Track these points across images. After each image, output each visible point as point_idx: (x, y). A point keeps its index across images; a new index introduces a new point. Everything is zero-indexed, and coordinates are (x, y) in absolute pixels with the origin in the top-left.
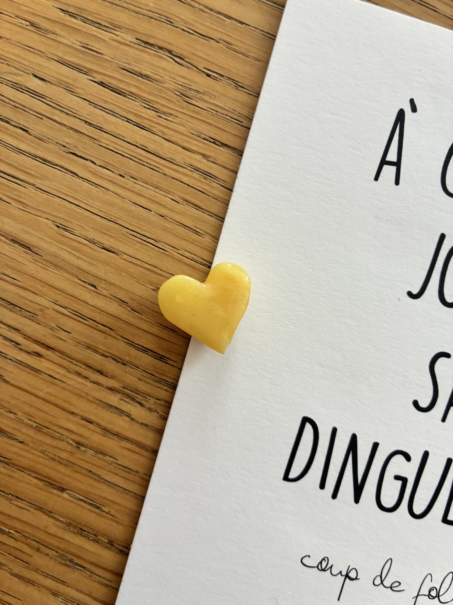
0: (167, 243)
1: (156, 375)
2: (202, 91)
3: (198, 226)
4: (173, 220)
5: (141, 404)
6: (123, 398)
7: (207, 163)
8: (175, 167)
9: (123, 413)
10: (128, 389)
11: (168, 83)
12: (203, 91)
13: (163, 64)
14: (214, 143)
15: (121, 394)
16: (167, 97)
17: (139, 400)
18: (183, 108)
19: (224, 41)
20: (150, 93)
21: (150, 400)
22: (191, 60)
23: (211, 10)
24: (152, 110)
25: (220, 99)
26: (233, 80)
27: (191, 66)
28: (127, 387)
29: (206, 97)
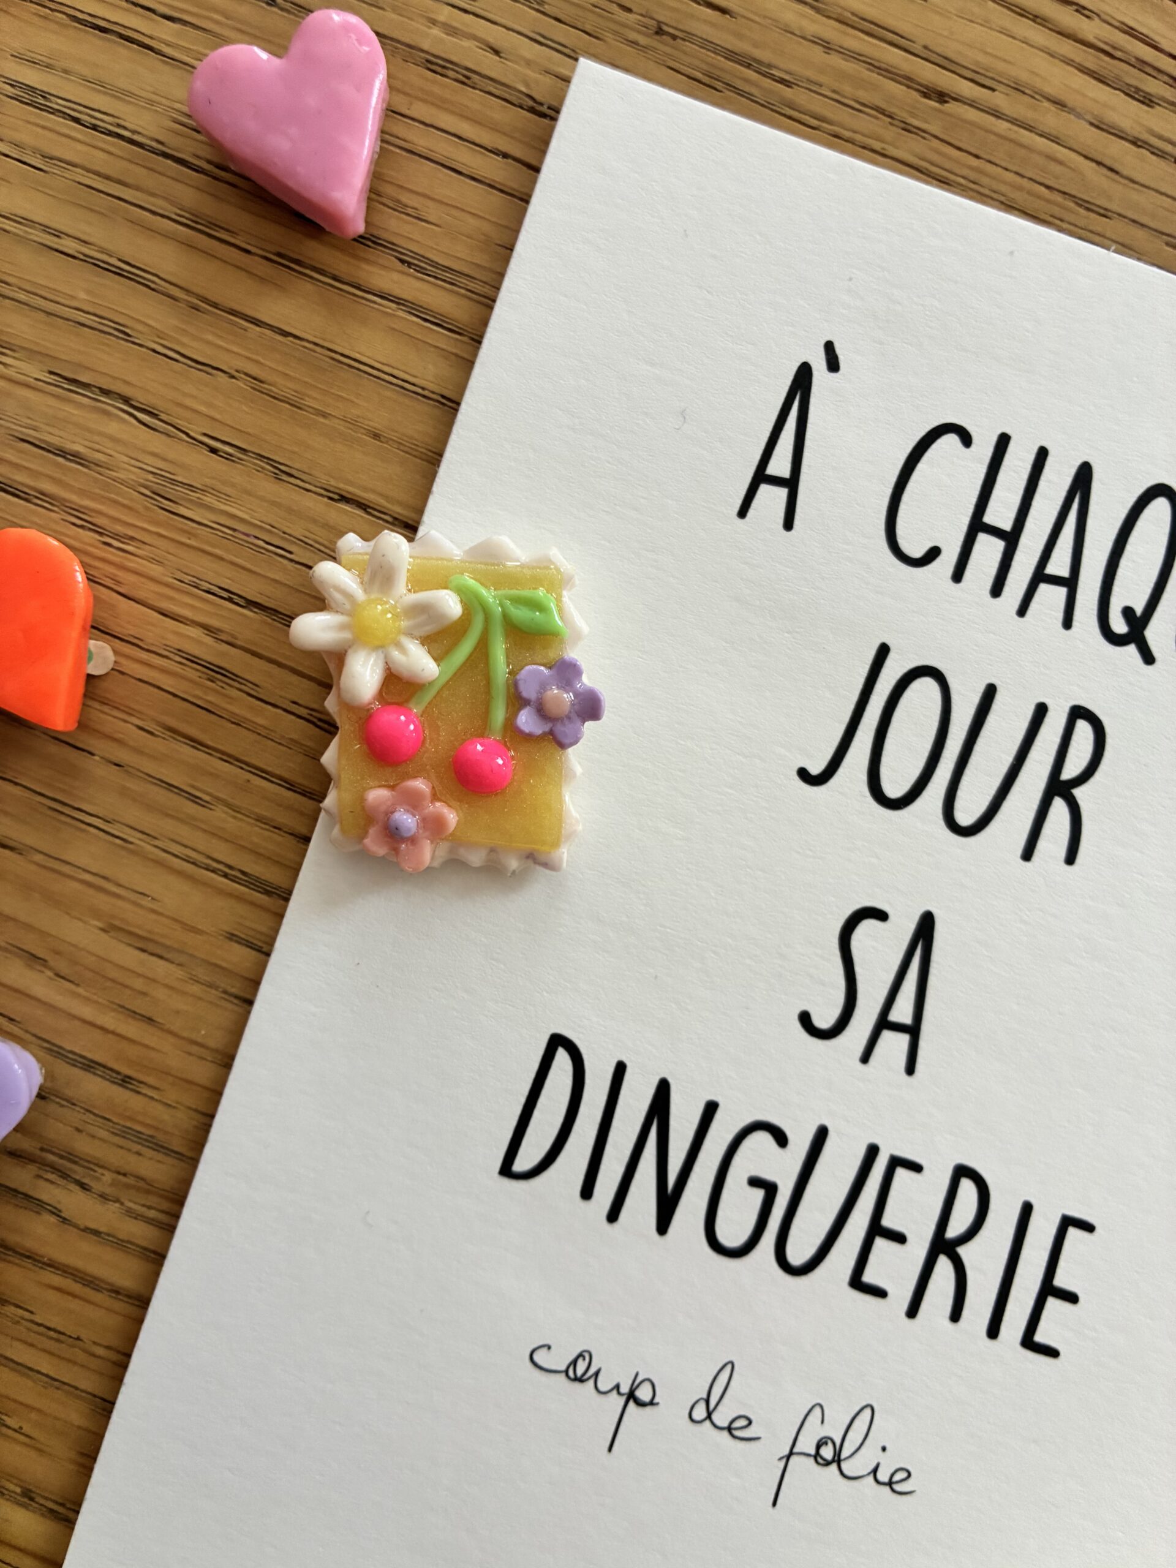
0: (132, 824)
1: (115, 1119)
2: (199, 486)
3: (196, 784)
4: (142, 772)
5: (83, 1186)
6: (41, 1173)
7: (216, 645)
8: (144, 656)
9: (42, 1207)
10: (53, 1153)
11: (125, 469)
12: (202, 485)
13: (113, 428)
14: (230, 600)
15: (37, 1165)
16: (120, 499)
17: (77, 1177)
18: (157, 523)
19: (246, 374)
20: (82, 493)
21: (103, 1175)
22: (174, 417)
23: (215, 305)
24: (90, 529)
25: (239, 502)
26: (268, 458)
27: (174, 430)
28: (50, 1148)
29: (208, 499)
